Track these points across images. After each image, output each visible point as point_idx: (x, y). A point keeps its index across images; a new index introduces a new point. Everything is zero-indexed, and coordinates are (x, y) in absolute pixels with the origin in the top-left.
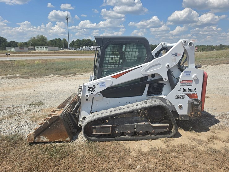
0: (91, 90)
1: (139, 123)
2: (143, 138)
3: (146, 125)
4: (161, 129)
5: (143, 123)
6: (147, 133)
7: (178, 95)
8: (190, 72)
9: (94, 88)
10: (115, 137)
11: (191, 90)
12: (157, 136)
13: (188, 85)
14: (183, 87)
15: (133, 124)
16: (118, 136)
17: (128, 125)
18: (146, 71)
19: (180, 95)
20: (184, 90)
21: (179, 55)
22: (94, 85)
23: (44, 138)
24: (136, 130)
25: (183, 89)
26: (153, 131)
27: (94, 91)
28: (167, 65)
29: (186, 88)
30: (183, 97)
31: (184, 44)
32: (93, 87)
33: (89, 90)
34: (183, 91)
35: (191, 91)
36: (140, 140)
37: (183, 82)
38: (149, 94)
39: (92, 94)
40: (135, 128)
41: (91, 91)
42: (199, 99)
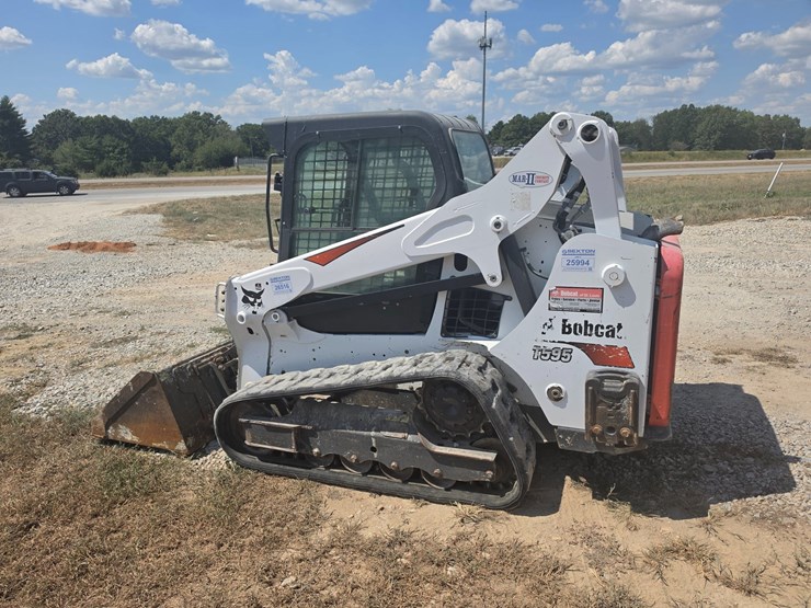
0: (252, 300)
1: (387, 434)
3: (410, 443)
4: (466, 470)
5: (400, 435)
6: (416, 475)
7: (542, 345)
8: (591, 252)
9: (258, 296)
10: (314, 467)
11: (600, 330)
12: (456, 493)
13: (583, 305)
14: (561, 315)
15: (365, 433)
16: (322, 468)
17: (351, 436)
19: (551, 346)
20: (566, 328)
21: (545, 179)
22: (258, 285)
23: (128, 430)
24: (375, 454)
25: (565, 321)
26: (437, 471)
27: (259, 305)
29: (575, 318)
30: (564, 355)
31: (558, 132)
32: (257, 292)
33: (245, 300)
34: (564, 332)
35: (597, 335)
37: (563, 293)
38: (449, 329)
39: (254, 313)
40: (374, 450)
41: (253, 304)
42: (640, 371)
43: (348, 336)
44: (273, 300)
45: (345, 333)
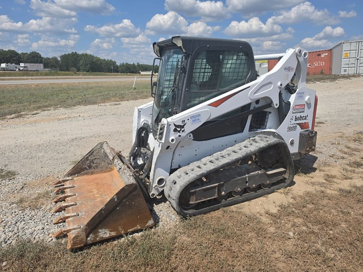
0: (179, 129)
1: (252, 174)
2: (257, 195)
3: (260, 174)
4: (276, 178)
5: (256, 172)
6: (259, 187)
7: (289, 126)
8: (303, 93)
9: (183, 127)
10: (221, 202)
11: (303, 118)
12: (272, 188)
13: (300, 111)
14: (295, 115)
15: (244, 176)
16: (223, 200)
17: (239, 180)
18: (255, 93)
19: (292, 126)
20: (296, 119)
21: (292, 69)
22: (183, 121)
23: (107, 231)
24: (247, 184)
25: (296, 117)
26: (268, 182)
27: (183, 131)
28: (279, 84)
29: (298, 115)
30: (294, 128)
32: (182, 125)
33: (175, 130)
34: (295, 120)
35: (302, 120)
36: (253, 199)
39: (180, 136)
40: (247, 182)
41: (179, 132)
42: (310, 129)
43: (212, 140)
44: (190, 127)
45: (210, 139)
